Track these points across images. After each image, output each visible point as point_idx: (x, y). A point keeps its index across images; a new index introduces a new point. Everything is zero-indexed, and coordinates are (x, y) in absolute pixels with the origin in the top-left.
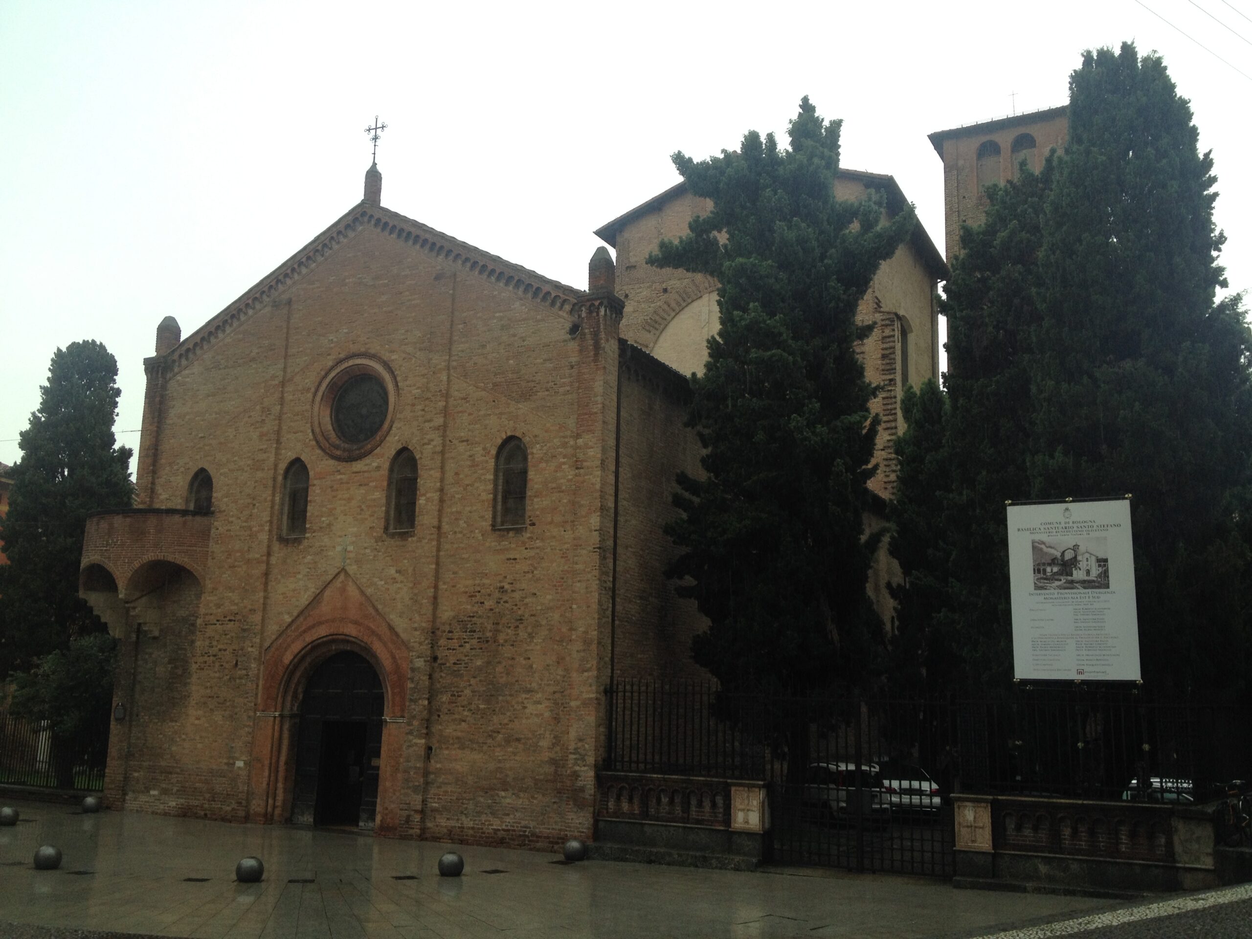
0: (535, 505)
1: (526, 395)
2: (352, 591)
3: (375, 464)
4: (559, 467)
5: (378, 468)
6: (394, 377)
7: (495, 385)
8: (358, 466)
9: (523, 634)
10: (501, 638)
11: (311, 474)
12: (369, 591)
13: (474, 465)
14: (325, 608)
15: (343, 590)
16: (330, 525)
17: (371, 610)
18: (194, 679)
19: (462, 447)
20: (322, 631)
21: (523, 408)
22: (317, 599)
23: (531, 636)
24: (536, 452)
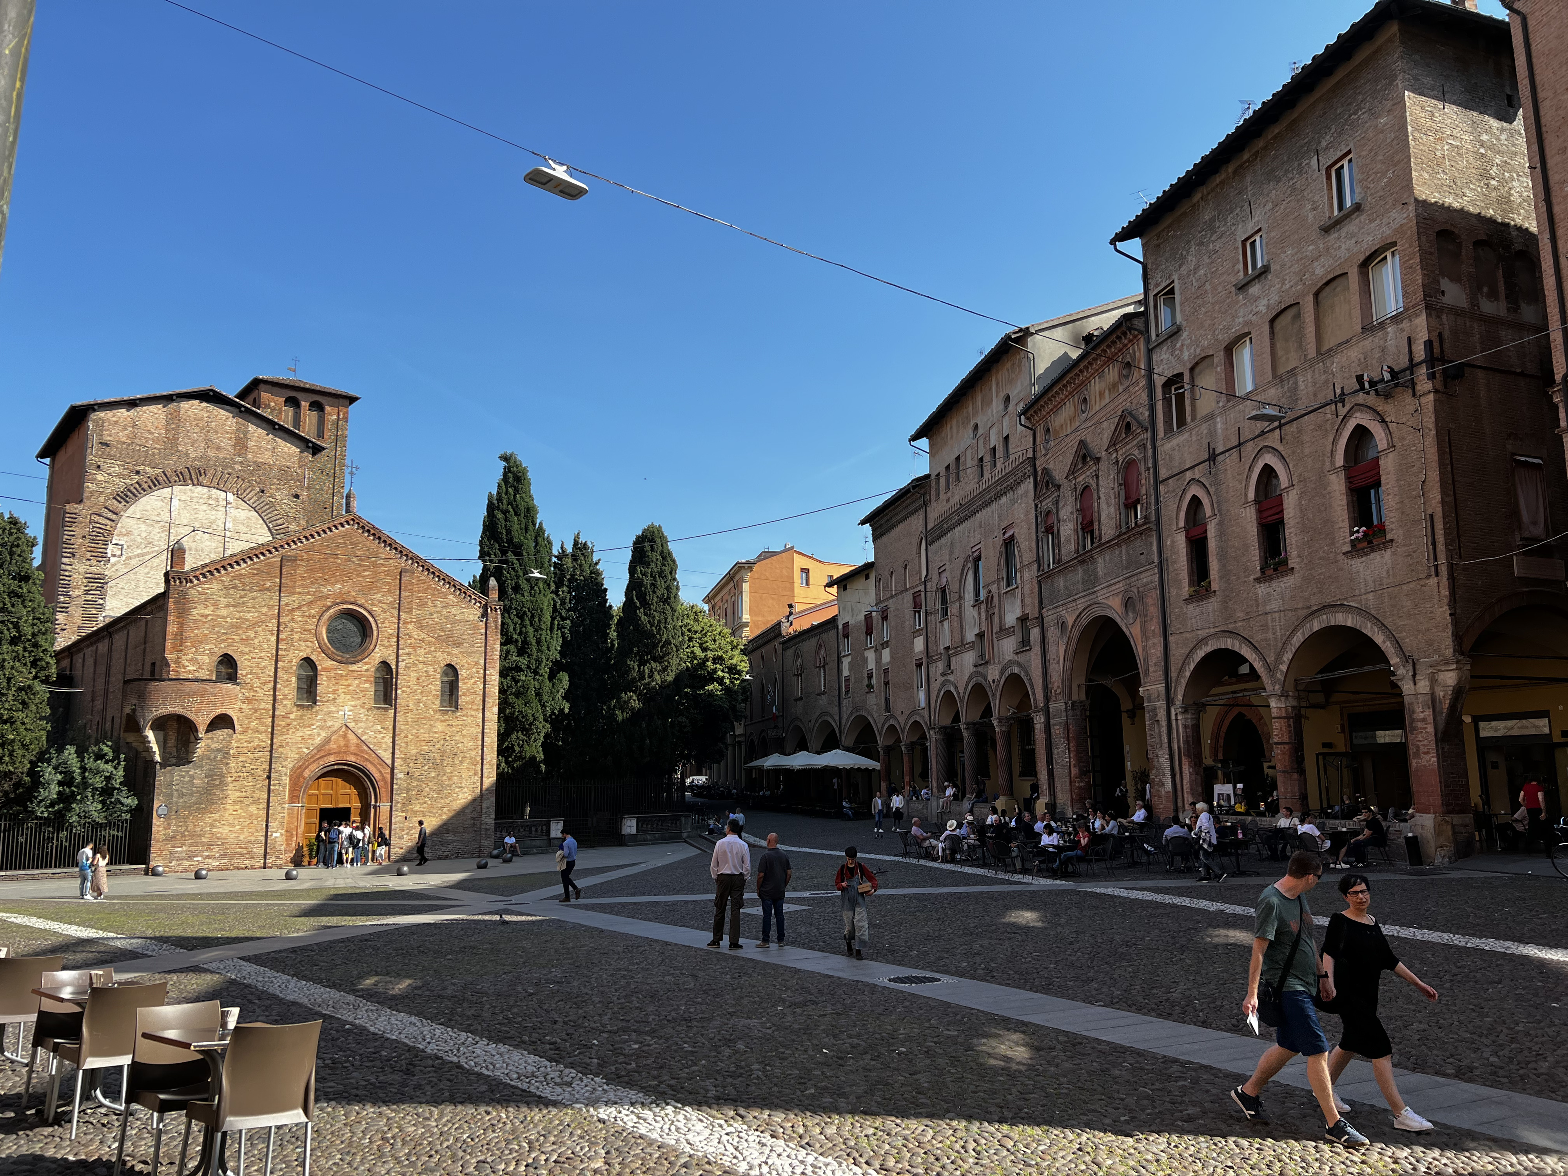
0: (462, 700)
1: (457, 645)
2: (351, 736)
3: (365, 668)
4: (475, 683)
5: (367, 670)
6: (376, 621)
7: (440, 636)
8: (354, 667)
9: (457, 762)
10: (445, 763)
11: (319, 668)
12: (363, 738)
13: (428, 676)
14: (333, 746)
15: (345, 736)
16: (334, 699)
17: (365, 748)
18: (231, 786)
19: (421, 666)
20: (332, 759)
21: (455, 651)
22: (327, 741)
23: (461, 762)
24: (463, 673)
